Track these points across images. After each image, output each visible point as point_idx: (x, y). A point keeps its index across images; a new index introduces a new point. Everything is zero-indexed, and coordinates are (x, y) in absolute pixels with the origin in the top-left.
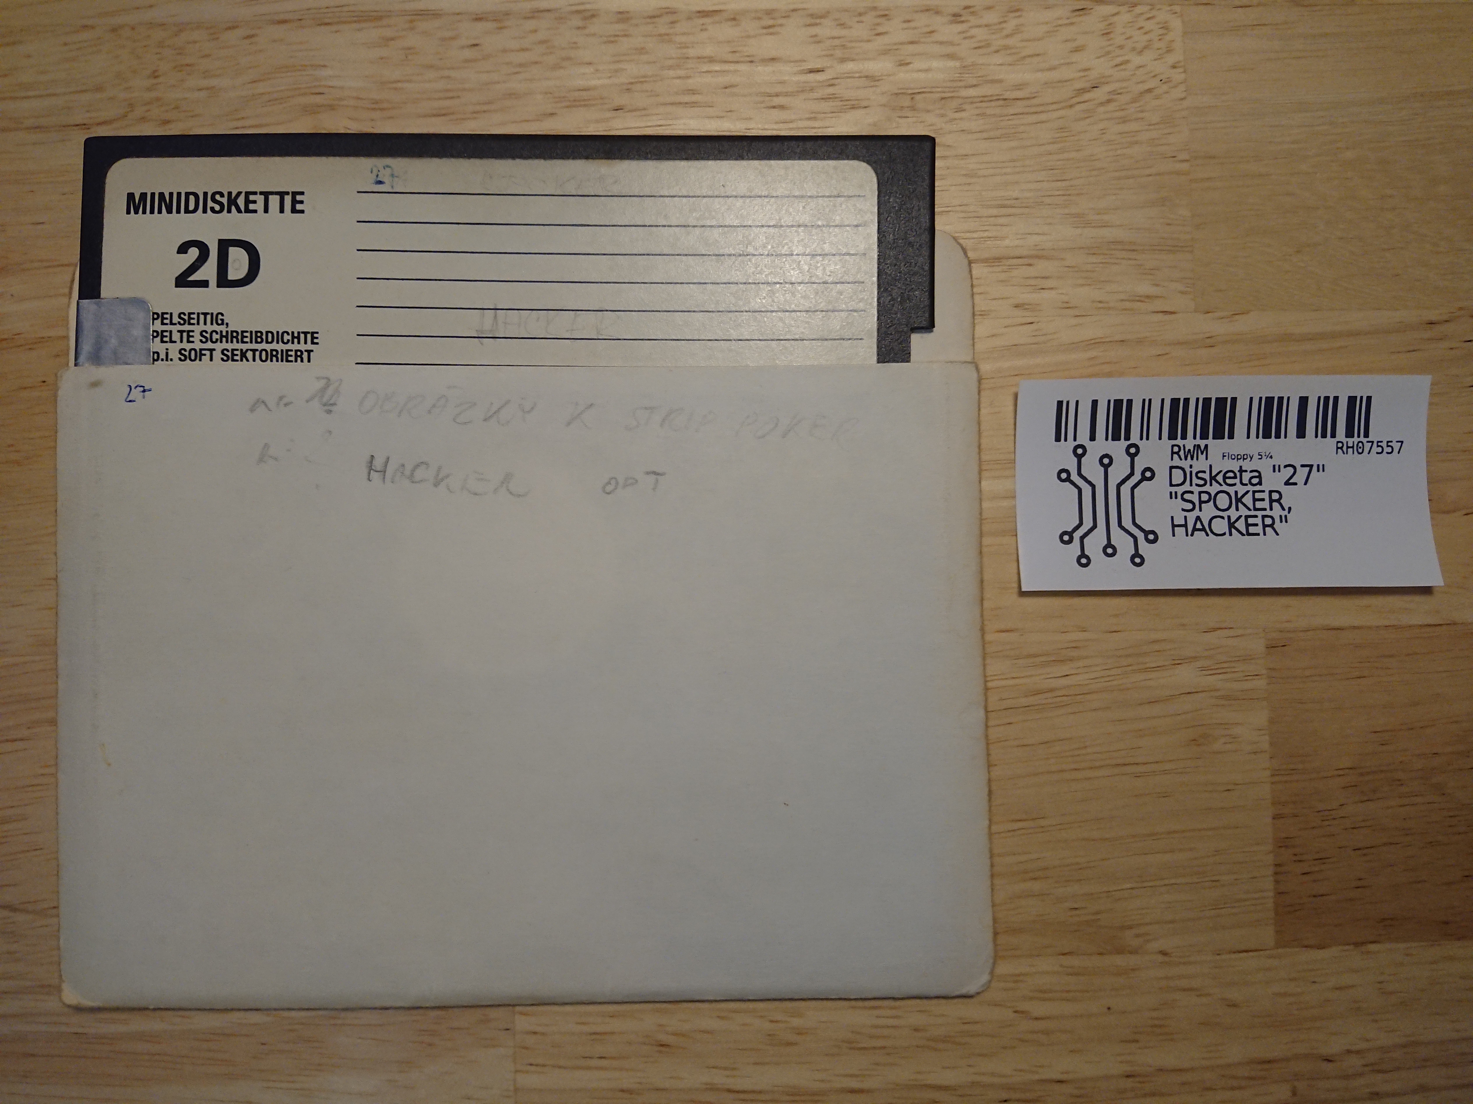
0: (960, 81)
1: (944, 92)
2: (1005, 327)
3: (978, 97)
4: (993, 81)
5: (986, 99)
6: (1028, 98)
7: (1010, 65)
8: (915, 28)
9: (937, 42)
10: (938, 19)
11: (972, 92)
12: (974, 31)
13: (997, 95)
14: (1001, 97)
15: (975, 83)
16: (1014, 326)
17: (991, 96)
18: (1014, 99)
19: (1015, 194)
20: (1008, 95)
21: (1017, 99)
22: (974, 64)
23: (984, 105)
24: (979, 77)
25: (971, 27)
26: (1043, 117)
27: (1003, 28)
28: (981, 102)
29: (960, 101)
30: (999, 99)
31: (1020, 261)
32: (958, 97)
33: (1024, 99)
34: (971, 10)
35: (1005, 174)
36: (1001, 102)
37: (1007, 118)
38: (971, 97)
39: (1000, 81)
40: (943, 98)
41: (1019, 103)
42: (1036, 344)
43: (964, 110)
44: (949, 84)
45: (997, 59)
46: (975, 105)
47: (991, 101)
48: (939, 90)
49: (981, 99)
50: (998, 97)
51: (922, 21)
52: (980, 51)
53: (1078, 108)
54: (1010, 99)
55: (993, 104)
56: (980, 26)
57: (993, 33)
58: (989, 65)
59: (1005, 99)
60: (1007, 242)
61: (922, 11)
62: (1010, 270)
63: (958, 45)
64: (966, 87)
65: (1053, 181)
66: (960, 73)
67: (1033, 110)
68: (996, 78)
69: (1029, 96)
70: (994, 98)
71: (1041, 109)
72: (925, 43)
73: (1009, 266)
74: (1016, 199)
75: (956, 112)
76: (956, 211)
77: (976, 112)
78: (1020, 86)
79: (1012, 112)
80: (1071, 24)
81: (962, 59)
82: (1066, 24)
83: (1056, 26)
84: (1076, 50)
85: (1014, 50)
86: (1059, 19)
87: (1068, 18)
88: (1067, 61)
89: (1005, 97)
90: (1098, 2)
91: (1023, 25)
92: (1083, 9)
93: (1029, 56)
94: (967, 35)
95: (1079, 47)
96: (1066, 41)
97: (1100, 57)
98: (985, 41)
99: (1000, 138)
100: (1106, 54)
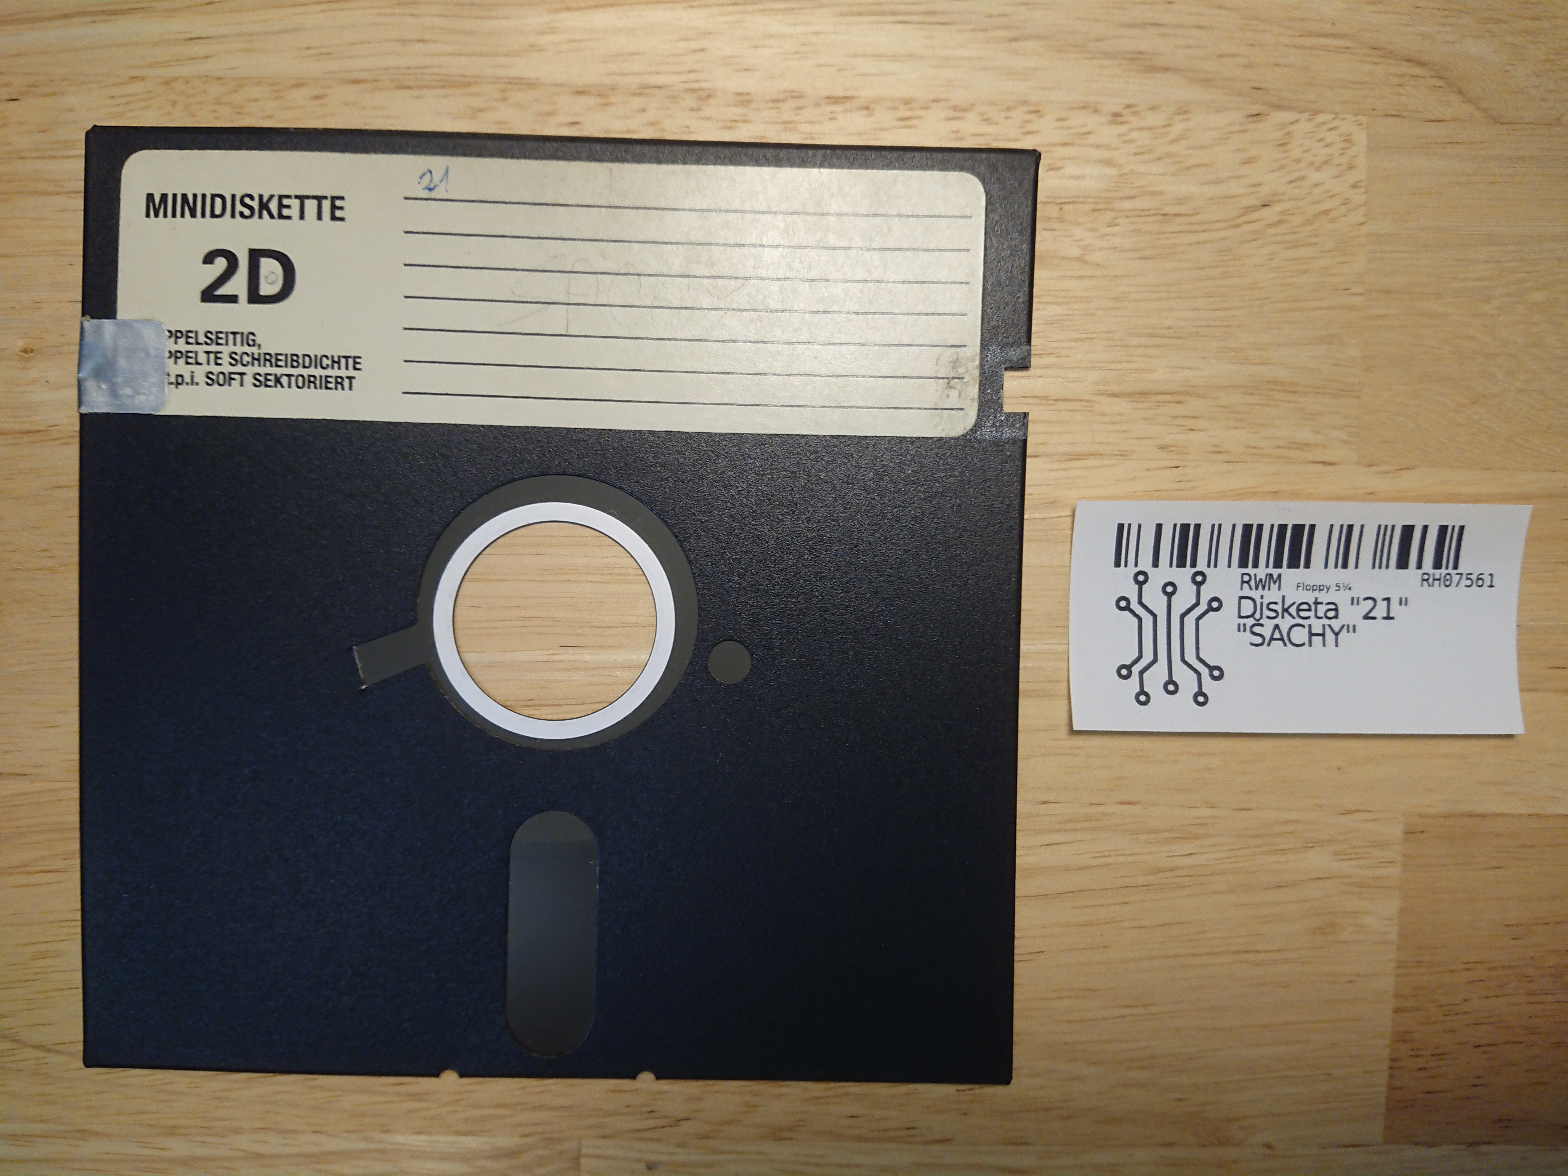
0: (1116, 191)
1: (1097, 203)
2: (1147, 470)
3: (1134, 210)
4: (1152, 194)
5: (1143, 213)
6: (1190, 214)
7: (1173, 175)
9: (1092, 145)
10: (1097, 118)
11: (1127, 205)
12: (1135, 134)
13: (1157, 209)
14: (1161, 212)
15: (1131, 194)
17: (1150, 210)
18: (1174, 215)
19: (1168, 322)
20: (1168, 209)
21: (1178, 215)
22: (1132, 173)
23: (1140, 219)
24: (1137, 187)
25: (1133, 130)
26: (1205, 236)
27: (1168, 133)
28: (1138, 216)
29: (1114, 214)
30: (1157, 214)
31: (1169, 398)
32: (1112, 210)
33: (1184, 215)
34: (1134, 109)
35: (1159, 299)
36: (1159, 218)
37: (1166, 236)
38: (1125, 211)
39: (1161, 193)
40: (1095, 210)
41: (1180, 219)
43: (1117, 225)
44: (1103, 194)
45: (1159, 168)
46: (1129, 220)
47: (1148, 215)
48: (1093, 200)
49: (1137, 213)
50: (1157, 212)
52: (1141, 158)
53: (1245, 228)
54: (1170, 214)
55: (1151, 219)
56: (1142, 129)
57: (1156, 138)
58: (1149, 174)
59: (1165, 215)
60: (1155, 376)
61: (1079, 109)
62: (1158, 407)
63: (1117, 149)
64: (1122, 198)
65: (1212, 310)
66: (1117, 183)
67: (1195, 228)
68: (1156, 189)
69: (1192, 212)
70: (1153, 212)
71: (1204, 227)
72: (1079, 145)
73: (1156, 402)
74: (1169, 328)
75: (1109, 226)
76: (1101, 339)
77: (1131, 227)
78: (1181, 200)
79: (1171, 229)
80: (1244, 131)
81: (1119, 166)
82: (1239, 131)
83: (1227, 133)
84: (1248, 161)
85: (1177, 159)
86: (1230, 124)
87: (1241, 125)
88: (1237, 174)
89: (1164, 212)
90: (1276, 107)
91: (1189, 129)
92: (1259, 114)
93: (1195, 166)
94: (1128, 138)
95: (1250, 159)
96: (1237, 151)
97: (1273, 171)
98: (1147, 145)
99: (1156, 258)
100: (1283, 167)
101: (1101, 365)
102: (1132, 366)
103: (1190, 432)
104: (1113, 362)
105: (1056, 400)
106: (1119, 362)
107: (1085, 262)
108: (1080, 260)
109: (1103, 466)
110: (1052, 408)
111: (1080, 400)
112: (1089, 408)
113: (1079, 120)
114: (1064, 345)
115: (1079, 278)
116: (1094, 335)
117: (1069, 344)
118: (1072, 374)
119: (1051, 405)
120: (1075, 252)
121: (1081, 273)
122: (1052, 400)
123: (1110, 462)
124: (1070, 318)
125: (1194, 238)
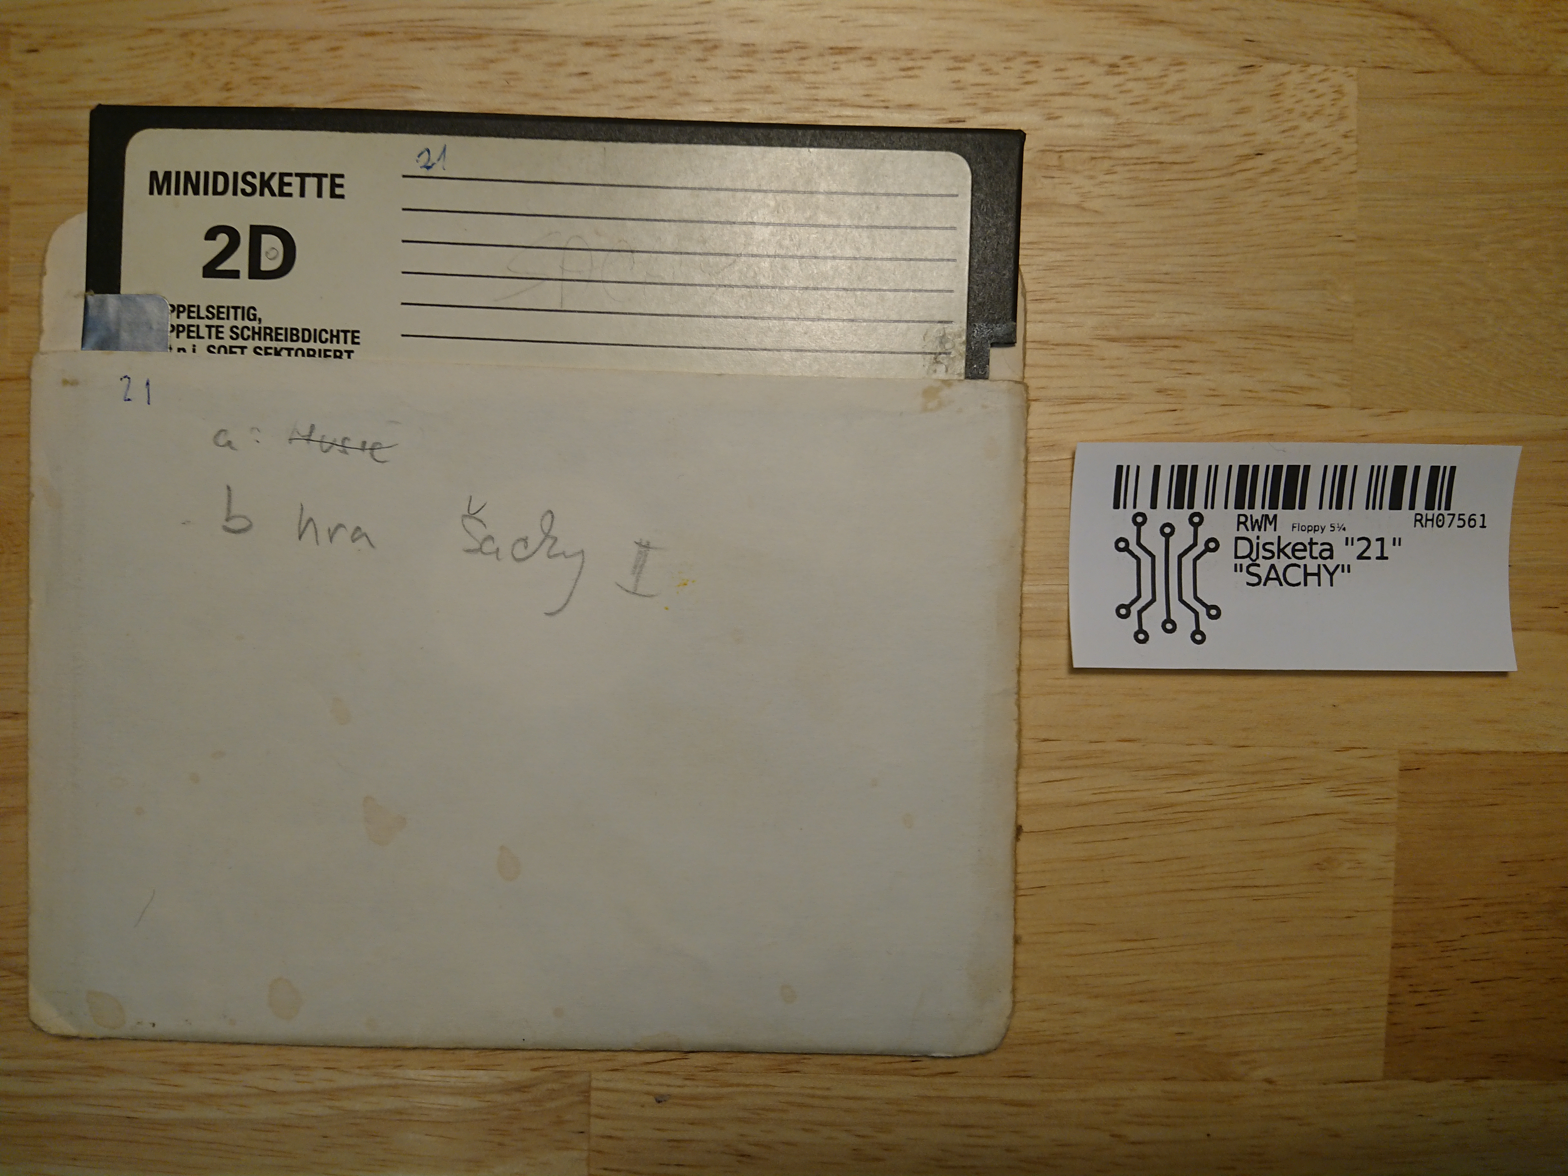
0: (1113, 140)
1: (1095, 152)
2: (1145, 413)
3: (1132, 158)
4: (1149, 142)
5: (1139, 161)
6: (1184, 163)
7: (1169, 124)
8: (1068, 78)
9: (1089, 95)
10: (1094, 69)
11: (1124, 153)
12: (1130, 85)
13: (1153, 157)
14: (1157, 160)
15: (1128, 142)
16: (1154, 412)
17: (1147, 158)
18: (1171, 163)
19: (1165, 268)
20: (1165, 158)
21: (1175, 163)
22: (1129, 122)
23: (1137, 167)
24: (1134, 136)
25: (1129, 80)
26: (1198, 185)
27: (1163, 83)
28: (1135, 164)
29: (1112, 162)
30: (1154, 163)
31: (1166, 342)
32: (1110, 158)
33: (1180, 163)
34: (1131, 61)
35: (1156, 245)
36: (1156, 166)
37: (1163, 183)
38: (1123, 159)
39: (1157, 142)
40: (1093, 158)
41: (1175, 167)
42: (1178, 433)
43: (1115, 173)
44: (1100, 143)
45: (1154, 117)
46: (1128, 167)
47: (1145, 163)
48: (1089, 148)
49: (1135, 161)
50: (1154, 160)
52: (1137, 107)
53: (1238, 176)
54: (1167, 163)
55: (1148, 167)
56: (1136, 80)
57: (1153, 88)
58: (1145, 123)
59: (1161, 163)
60: (1152, 321)
61: (1076, 60)
62: (1155, 351)
63: (1114, 99)
64: (1119, 147)
65: (1208, 256)
66: (1114, 132)
67: (1189, 176)
68: (1152, 138)
69: (1188, 160)
70: (1149, 160)
71: (1199, 174)
72: (1077, 95)
73: (1153, 347)
74: (1166, 274)
75: (1107, 174)
76: (1099, 284)
77: (1128, 175)
78: (1177, 149)
79: (1167, 177)
80: (1238, 82)
81: (1117, 116)
82: (1232, 82)
83: (1222, 84)
84: (1242, 111)
85: (1172, 109)
86: (1225, 75)
87: (1234, 76)
88: (1231, 123)
89: (1162, 160)
90: (1268, 59)
91: (1185, 80)
92: (1251, 66)
93: (1190, 116)
94: (1124, 88)
95: (1243, 109)
96: (1232, 101)
97: (1266, 121)
98: (1143, 95)
99: (1153, 205)
100: (1275, 117)
101: (1099, 310)
102: (1130, 311)
103: (1188, 375)
104: (1113, 307)
105: (1057, 345)
106: (1118, 307)
107: (1084, 209)
108: (1079, 207)
109: (1104, 410)
110: (1053, 352)
111: (1080, 345)
112: (1088, 353)
113: (1076, 70)
114: (1063, 290)
115: (1078, 224)
116: (1093, 281)
117: (1068, 290)
118: (1072, 319)
119: (1053, 349)
120: (1074, 199)
121: (1080, 220)
122: (1053, 344)
123: (1109, 405)
124: (1069, 263)
125: (1192, 185)
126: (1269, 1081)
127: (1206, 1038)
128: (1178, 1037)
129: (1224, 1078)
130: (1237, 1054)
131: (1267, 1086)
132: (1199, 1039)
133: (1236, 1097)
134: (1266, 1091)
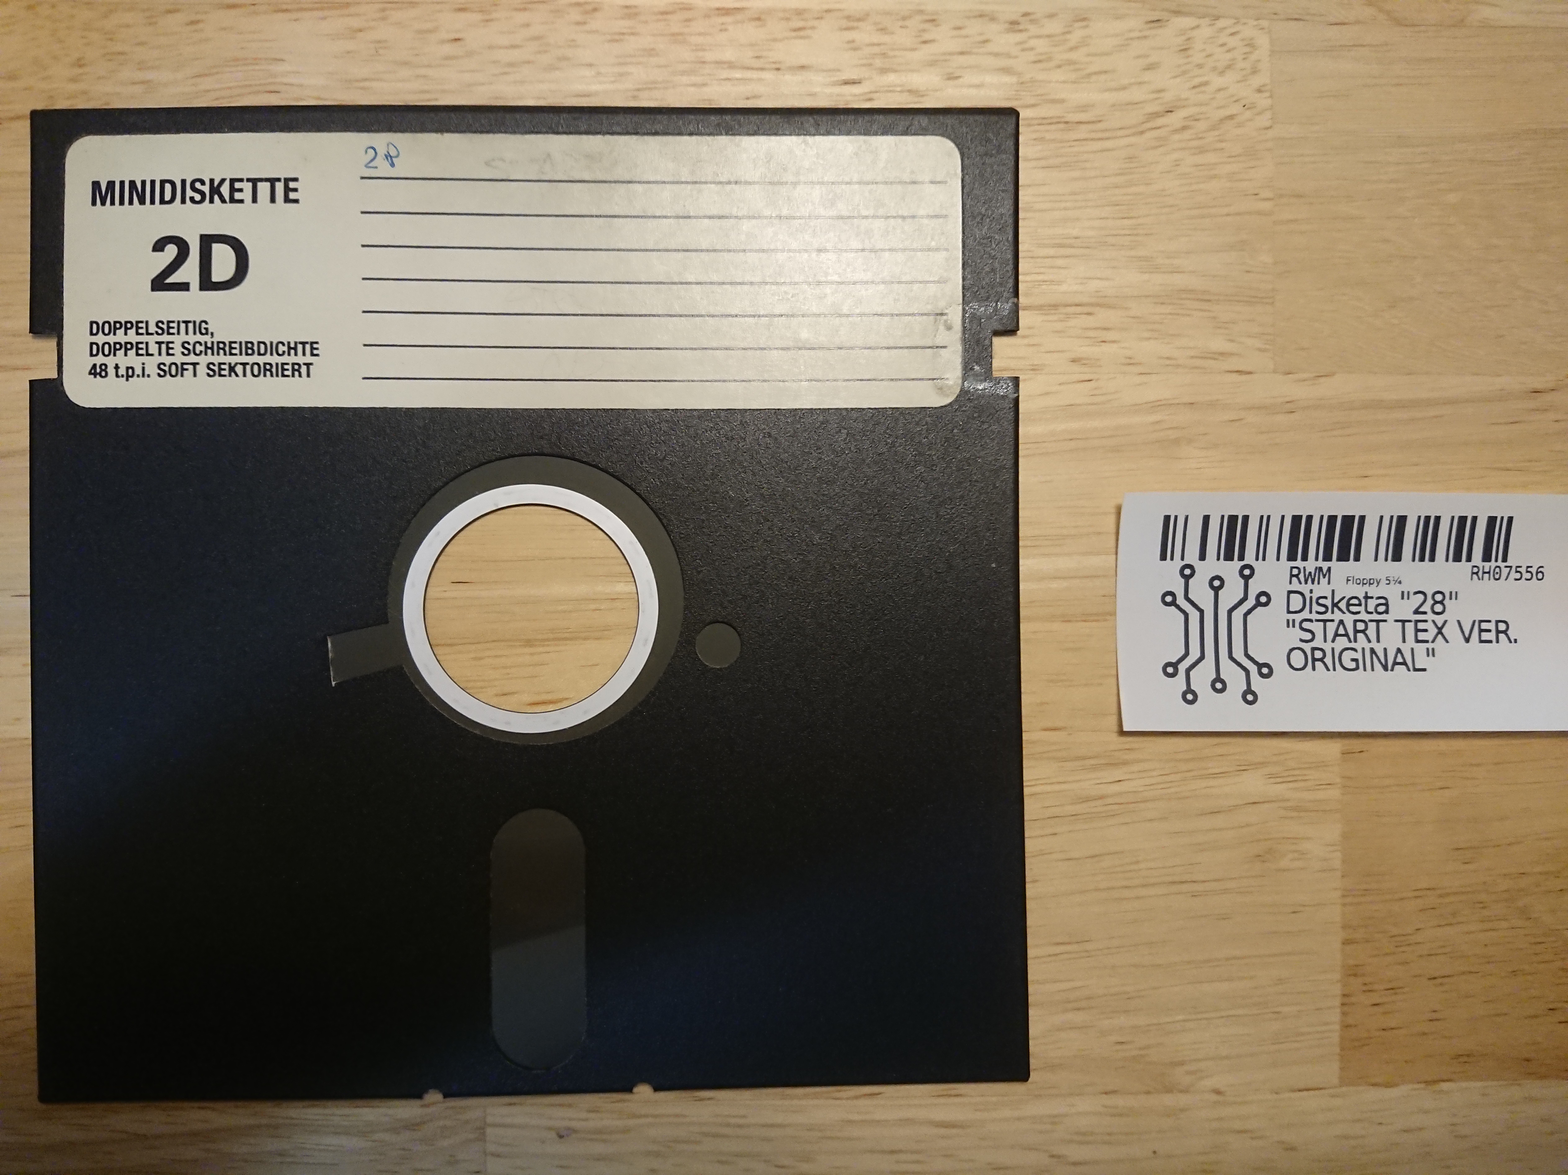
2: (1060, 384)
3: (1036, 119)
4: (1054, 101)
5: (1045, 122)
6: (1093, 122)
7: (1074, 82)
8: (967, 37)
9: (990, 54)
10: (994, 27)
12: (1032, 43)
13: (1059, 117)
14: (1063, 120)
15: (1032, 101)
16: (1069, 383)
17: (1051, 118)
18: (1077, 123)
19: (1075, 232)
20: (1070, 117)
21: (1081, 123)
22: (1033, 81)
23: (1042, 127)
24: (1038, 95)
25: (1030, 38)
26: (1109, 144)
27: (1066, 40)
28: (1040, 124)
30: (1059, 122)
31: (1079, 309)
33: (1087, 123)
34: (1032, 17)
35: (1065, 209)
36: (1062, 126)
37: (1068, 144)
39: (1062, 101)
41: (1083, 127)
42: (1093, 404)
45: (1058, 75)
46: (1032, 128)
47: (1051, 123)
49: (1040, 121)
50: (1059, 120)
51: (974, 28)
52: (1040, 66)
53: (1149, 135)
54: (1072, 123)
55: (1053, 127)
56: (1039, 37)
57: (1056, 46)
58: (1050, 82)
59: (1067, 123)
60: (1064, 288)
61: (975, 17)
62: (1067, 319)
63: (1016, 57)
65: (1119, 218)
67: (1100, 135)
68: (1058, 97)
69: (1095, 119)
70: (1055, 120)
71: (1107, 135)
72: (978, 54)
73: (1066, 315)
74: (1077, 238)
77: (1034, 136)
78: (1084, 108)
79: (1074, 137)
80: (1145, 37)
81: (1019, 74)
82: (1138, 38)
83: (1127, 39)
84: (1150, 67)
85: (1077, 66)
86: (1130, 31)
87: (1140, 31)
88: (1139, 80)
89: (1066, 120)
90: (1177, 13)
91: (1090, 37)
92: (1158, 20)
93: (1095, 73)
94: (1027, 46)
95: (1151, 64)
96: (1138, 57)
97: (1175, 77)
98: (1046, 53)
99: (1060, 167)
100: (1184, 73)
102: (1040, 277)
103: (1102, 344)
106: (1028, 274)
113: (976, 28)
125: (1099, 145)
126: (1218, 1092)
127: (1148, 1047)
128: (1119, 1047)
129: (1169, 1090)
130: (1182, 1063)
131: (1215, 1097)
132: (1140, 1049)
133: (1182, 1110)
134: (1215, 1102)
